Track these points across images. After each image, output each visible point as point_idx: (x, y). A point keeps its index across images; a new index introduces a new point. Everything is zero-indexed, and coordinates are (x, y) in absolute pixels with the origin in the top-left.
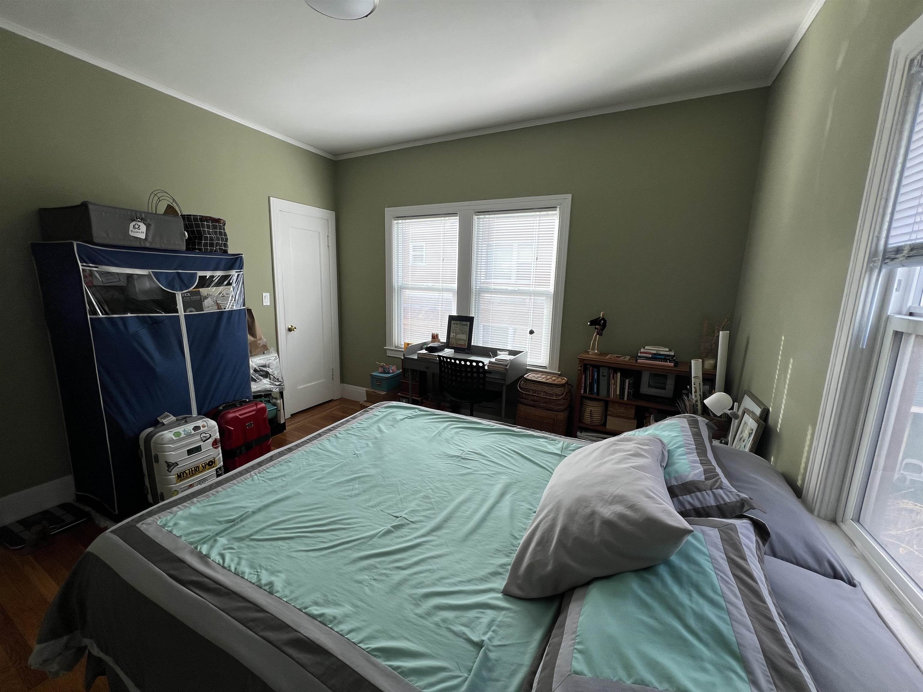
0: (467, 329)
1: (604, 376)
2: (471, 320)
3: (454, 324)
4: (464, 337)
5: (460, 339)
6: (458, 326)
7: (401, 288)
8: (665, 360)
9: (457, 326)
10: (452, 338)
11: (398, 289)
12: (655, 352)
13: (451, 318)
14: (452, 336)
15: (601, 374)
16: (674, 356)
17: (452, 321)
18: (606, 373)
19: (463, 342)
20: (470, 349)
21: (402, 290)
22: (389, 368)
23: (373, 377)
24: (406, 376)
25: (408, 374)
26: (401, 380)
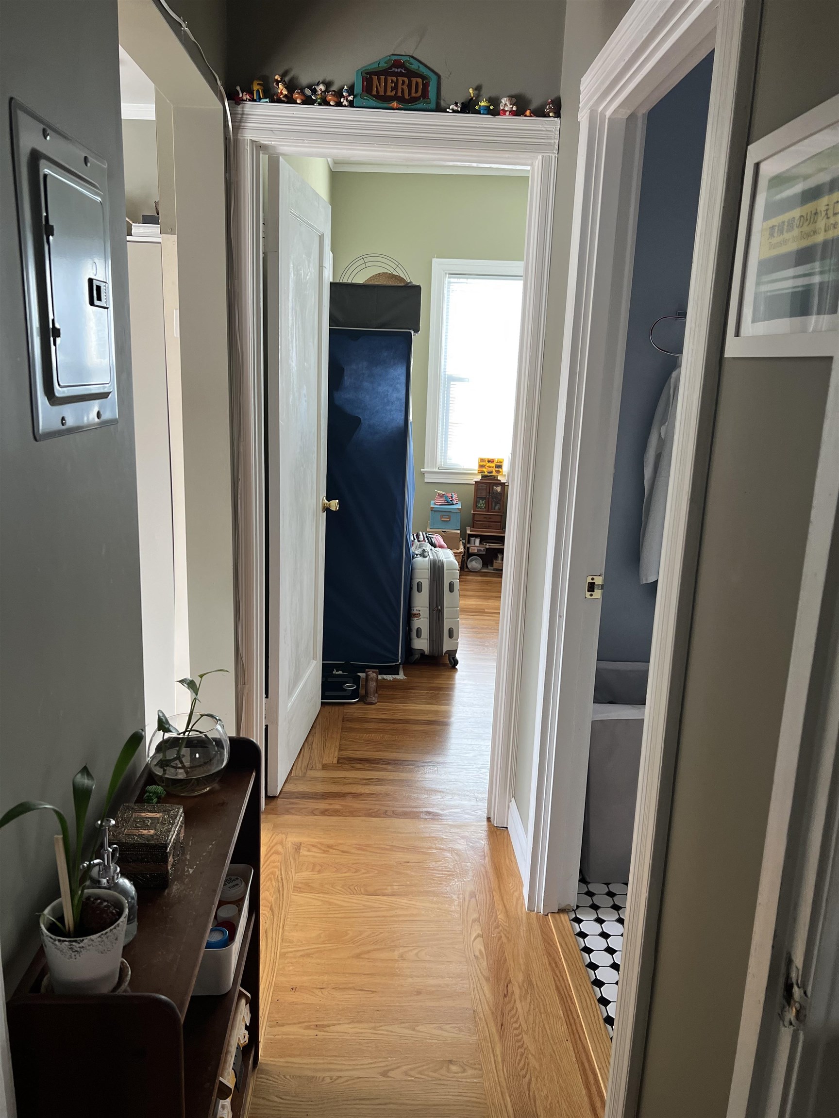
11: (445, 381)
21: (452, 383)
22: (452, 497)
23: (434, 511)
24: (479, 505)
25: (483, 502)
26: (472, 512)
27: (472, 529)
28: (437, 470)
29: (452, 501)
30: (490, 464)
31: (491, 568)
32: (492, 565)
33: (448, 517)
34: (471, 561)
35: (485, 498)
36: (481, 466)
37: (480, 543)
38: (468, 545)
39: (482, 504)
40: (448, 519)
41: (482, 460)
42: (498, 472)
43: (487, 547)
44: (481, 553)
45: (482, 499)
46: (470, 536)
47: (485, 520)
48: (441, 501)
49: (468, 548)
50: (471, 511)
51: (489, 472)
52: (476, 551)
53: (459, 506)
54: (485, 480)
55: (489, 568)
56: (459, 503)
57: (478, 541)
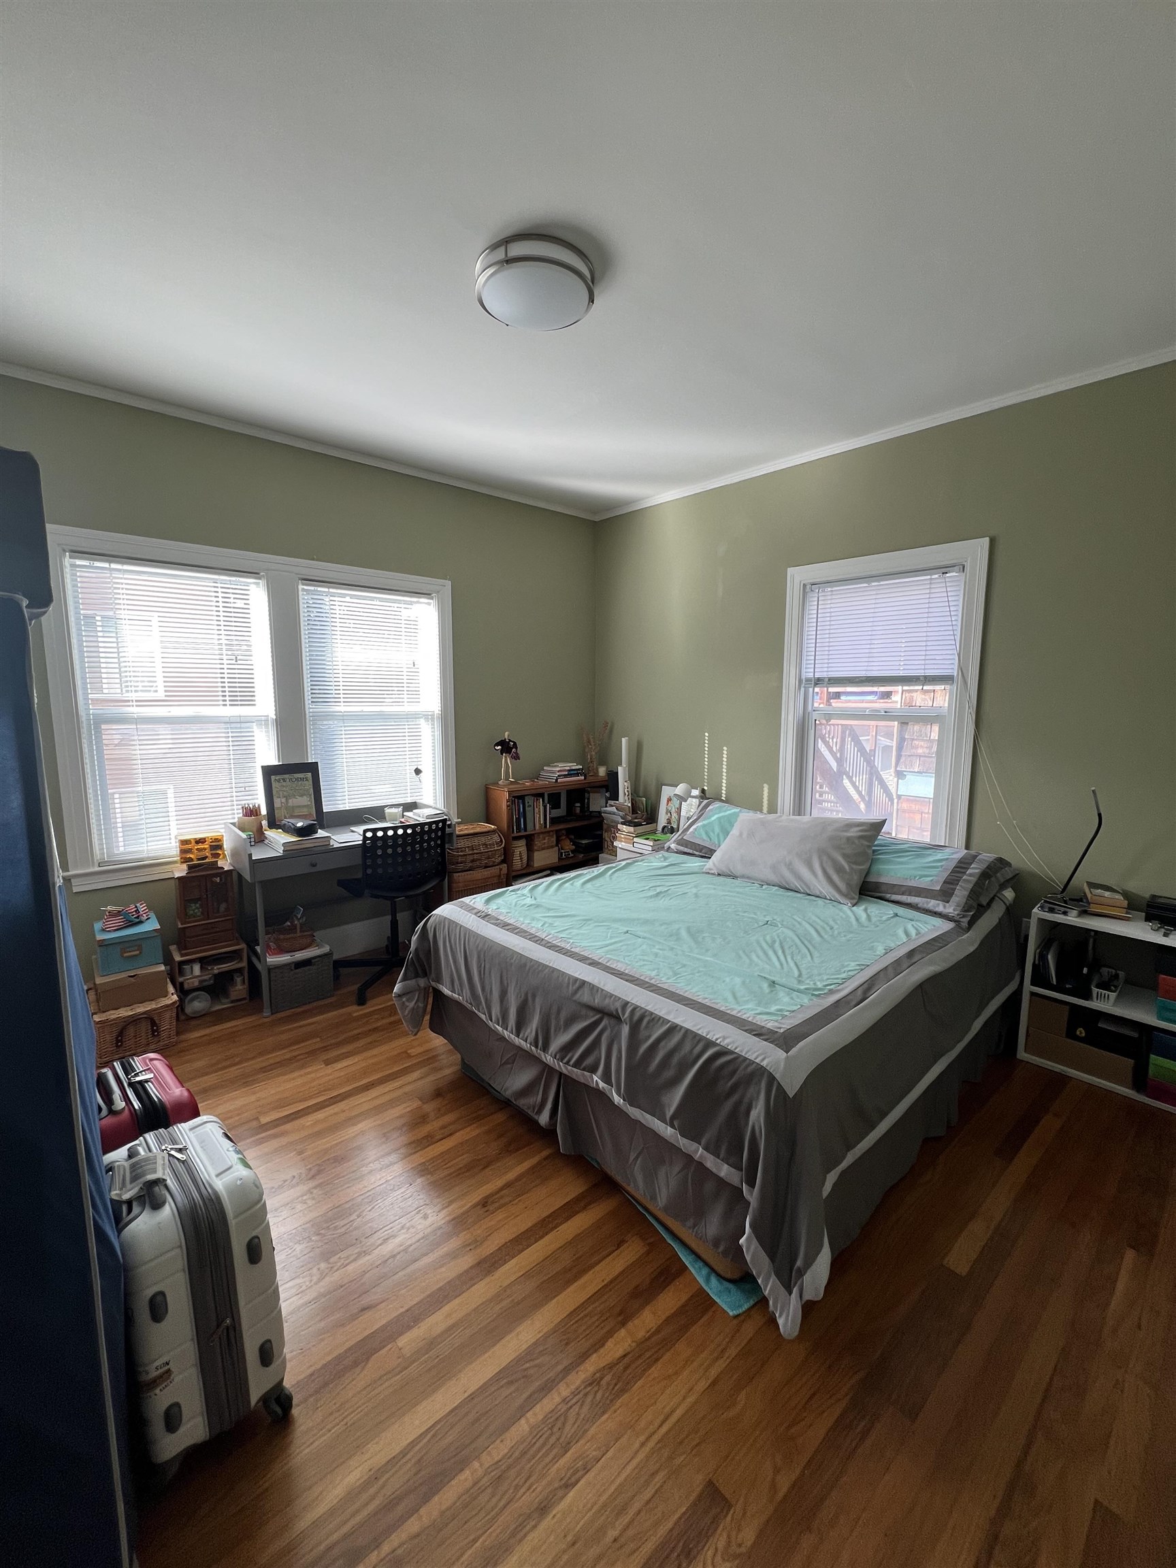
0: (309, 785)
1: (530, 806)
2: (313, 768)
3: (279, 781)
4: (307, 801)
5: (299, 807)
6: (288, 783)
7: (100, 721)
8: (577, 775)
9: (284, 784)
10: (278, 808)
11: (89, 725)
12: (568, 768)
13: (269, 772)
14: (277, 803)
15: (527, 805)
16: (582, 769)
17: (273, 778)
18: (531, 803)
19: (305, 810)
20: (323, 819)
21: (103, 727)
22: (137, 911)
23: (106, 945)
24: (191, 912)
25: (198, 905)
26: (180, 926)
27: (183, 952)
28: (97, 869)
29: (138, 917)
30: (200, 846)
31: (226, 1001)
32: (227, 996)
33: (136, 948)
34: (192, 1000)
35: (199, 899)
36: (183, 851)
37: (202, 968)
38: (181, 979)
39: (195, 909)
40: (138, 952)
41: (184, 842)
42: (217, 855)
43: (216, 972)
44: (205, 984)
45: (195, 901)
46: (181, 963)
47: (205, 932)
48: (117, 921)
49: (182, 984)
50: (177, 925)
51: (199, 859)
52: (196, 984)
53: (152, 925)
54: (194, 872)
55: (224, 1001)
56: (152, 915)
57: (197, 969)
